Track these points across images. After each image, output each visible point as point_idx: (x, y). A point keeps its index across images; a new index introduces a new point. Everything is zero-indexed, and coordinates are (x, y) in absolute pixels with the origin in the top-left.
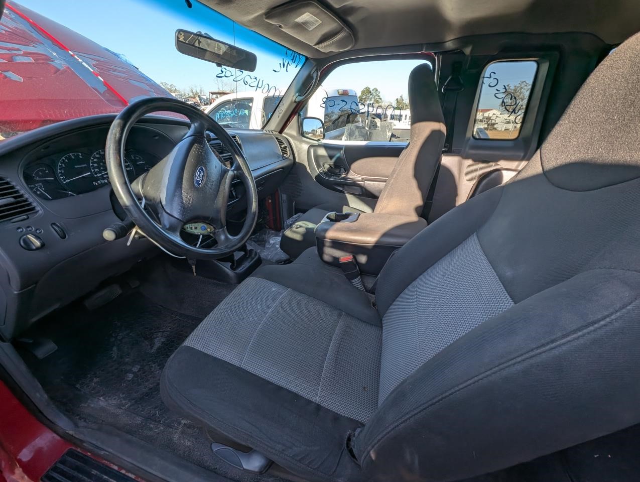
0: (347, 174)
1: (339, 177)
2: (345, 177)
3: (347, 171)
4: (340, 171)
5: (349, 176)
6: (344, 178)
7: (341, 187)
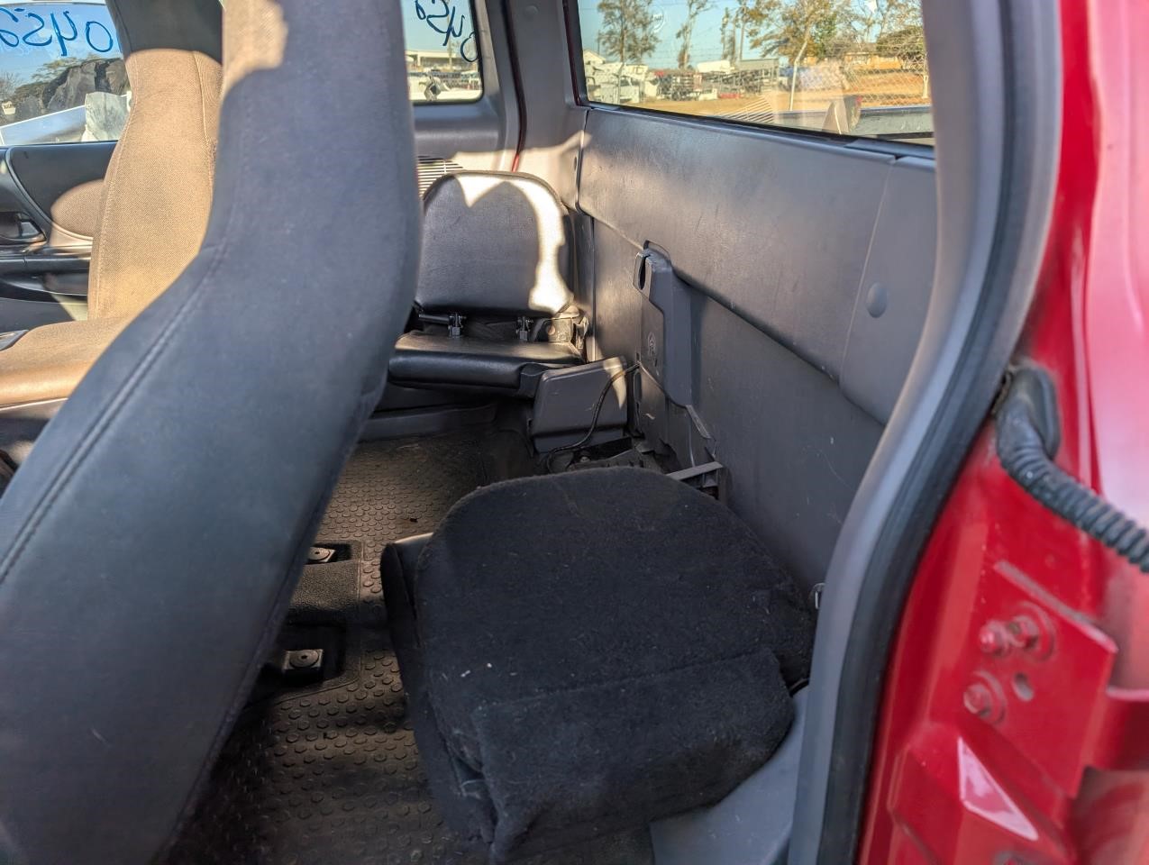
0: (47, 238)
1: (17, 250)
2: (42, 248)
3: (45, 228)
4: (21, 231)
5: (56, 243)
6: (36, 253)
7: (34, 281)
